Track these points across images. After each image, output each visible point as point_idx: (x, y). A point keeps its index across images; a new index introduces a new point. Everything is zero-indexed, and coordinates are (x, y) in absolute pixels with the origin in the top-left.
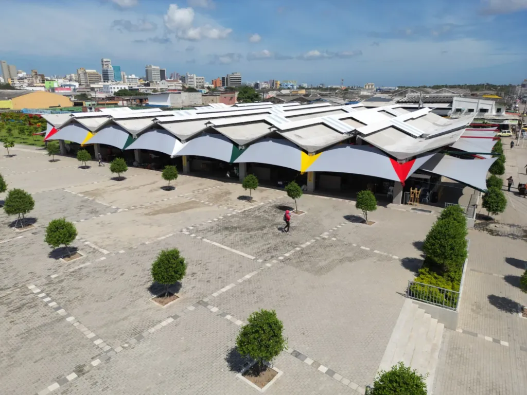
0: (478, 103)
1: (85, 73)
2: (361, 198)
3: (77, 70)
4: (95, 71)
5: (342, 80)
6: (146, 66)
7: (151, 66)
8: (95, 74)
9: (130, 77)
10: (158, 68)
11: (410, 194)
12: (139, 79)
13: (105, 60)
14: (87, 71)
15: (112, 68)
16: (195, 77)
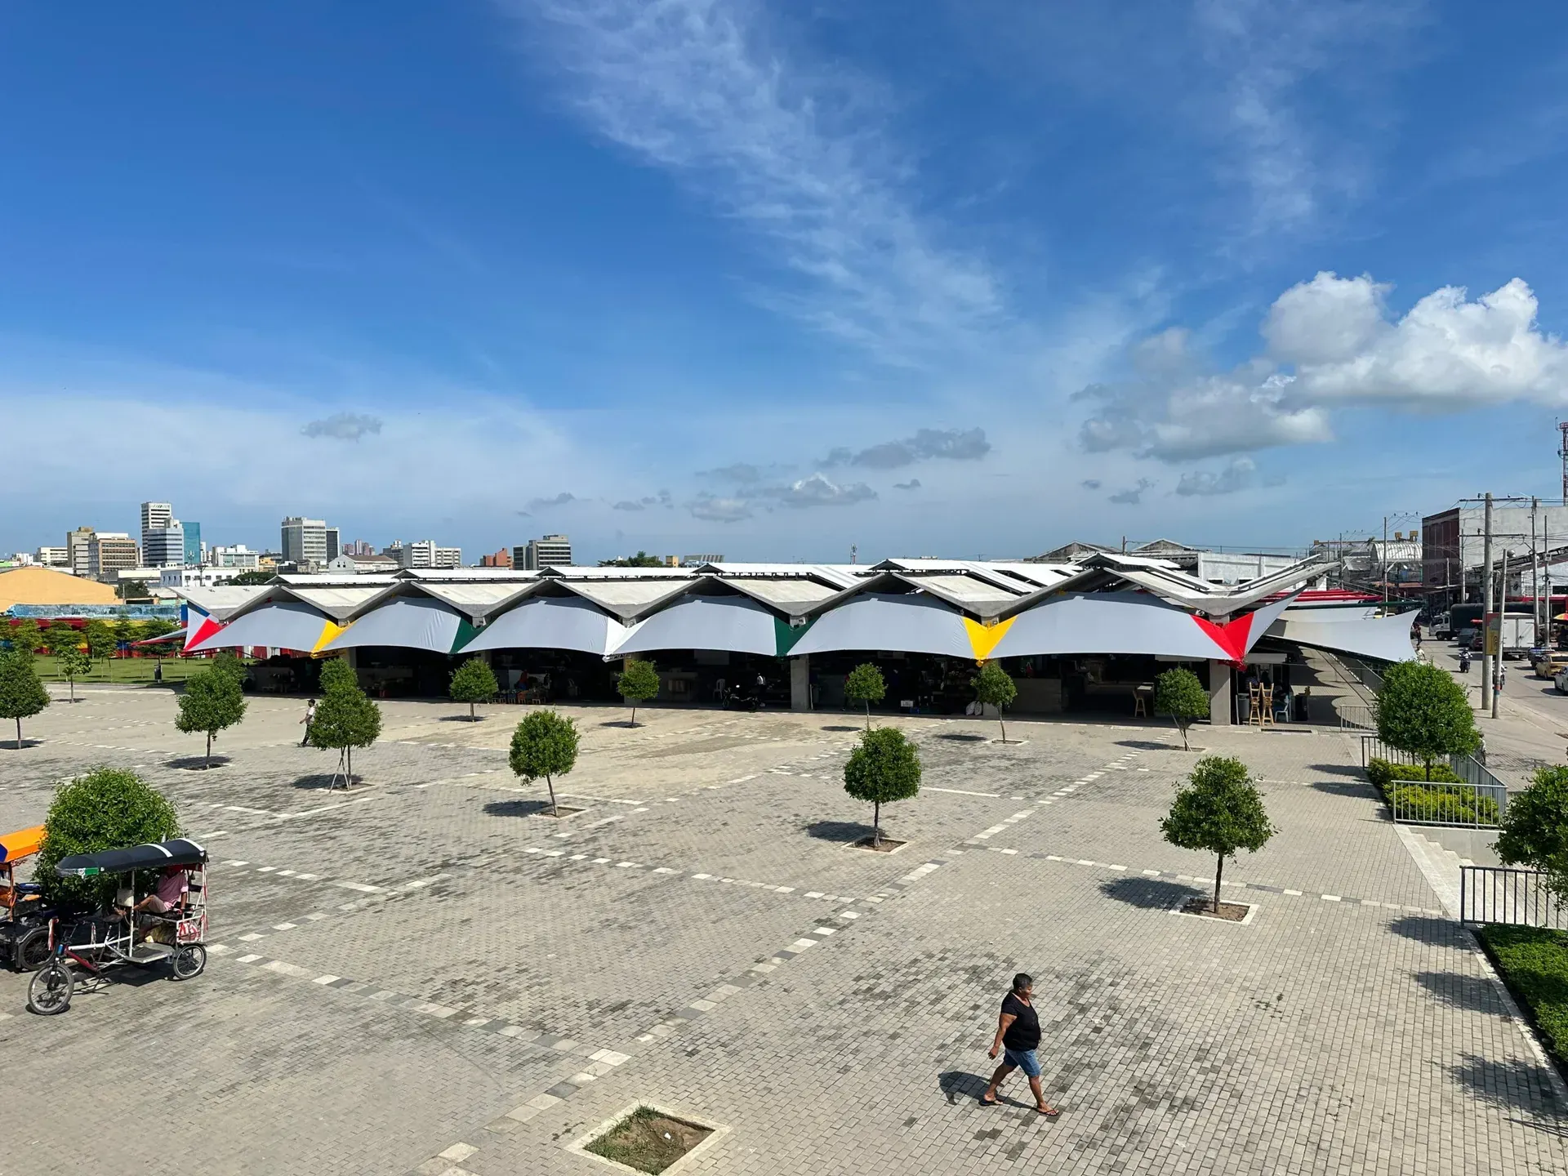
0: (1259, 565)
1: (93, 544)
2: (1171, 686)
3: (69, 535)
4: (125, 535)
5: (854, 549)
6: (283, 519)
7: (299, 520)
8: (124, 545)
9: (231, 551)
10: (322, 523)
11: (1249, 697)
12: (262, 557)
13: (152, 506)
14: (99, 536)
15: (180, 526)
16: (433, 549)
